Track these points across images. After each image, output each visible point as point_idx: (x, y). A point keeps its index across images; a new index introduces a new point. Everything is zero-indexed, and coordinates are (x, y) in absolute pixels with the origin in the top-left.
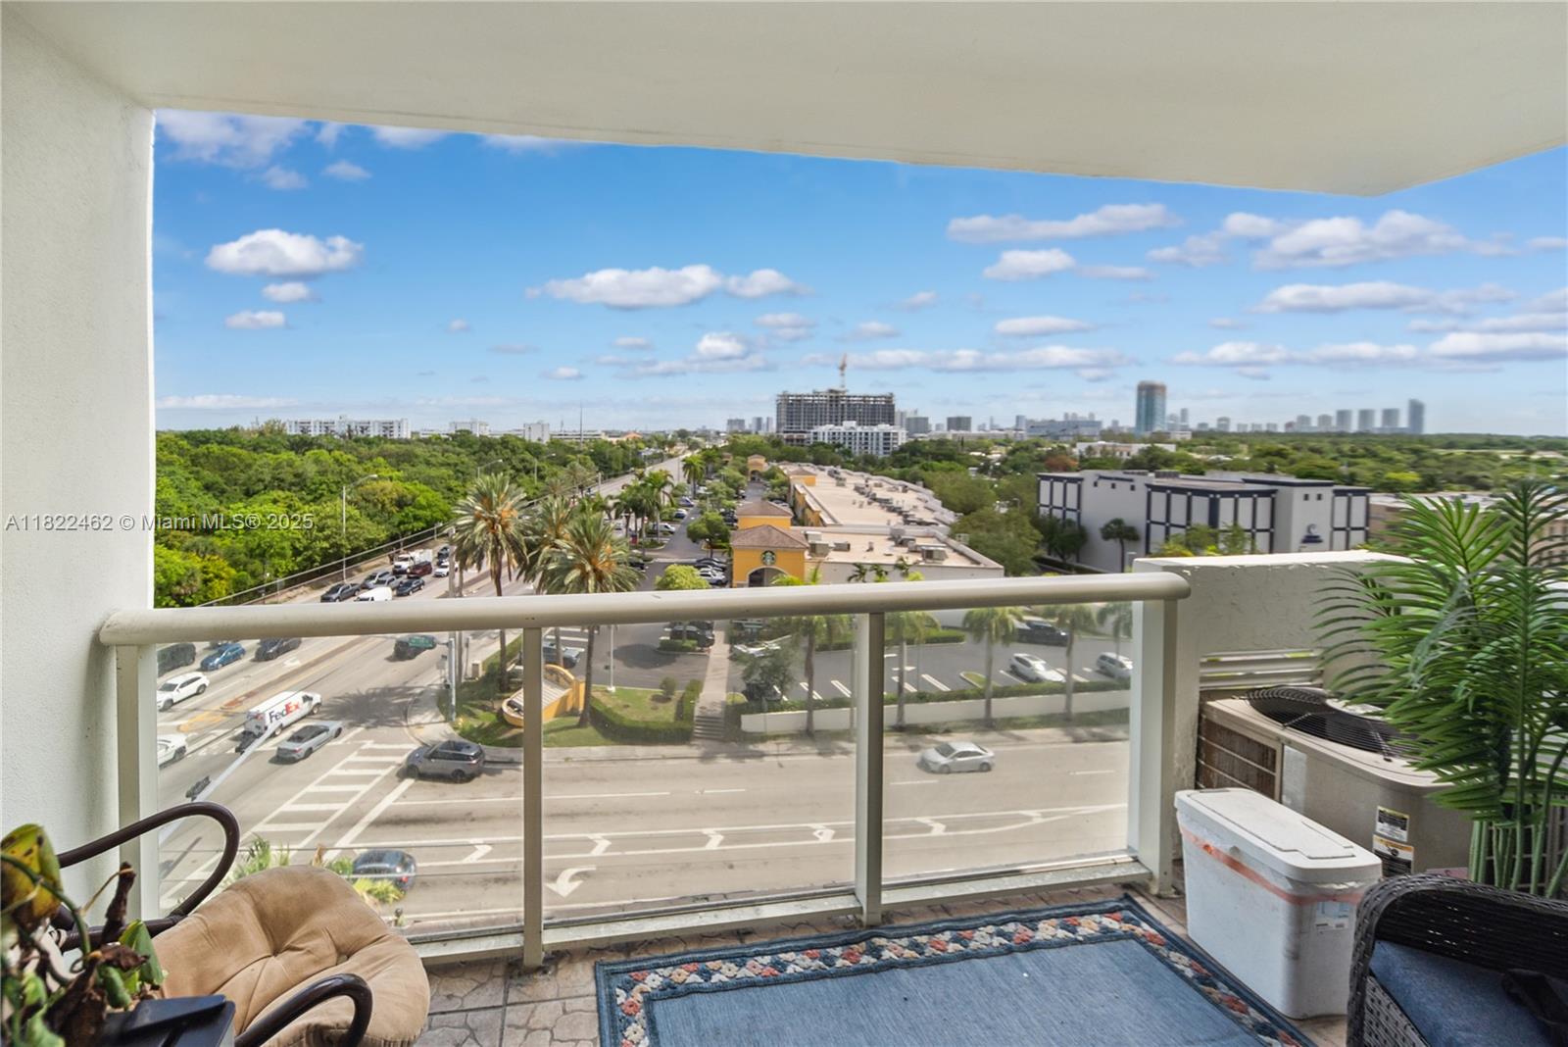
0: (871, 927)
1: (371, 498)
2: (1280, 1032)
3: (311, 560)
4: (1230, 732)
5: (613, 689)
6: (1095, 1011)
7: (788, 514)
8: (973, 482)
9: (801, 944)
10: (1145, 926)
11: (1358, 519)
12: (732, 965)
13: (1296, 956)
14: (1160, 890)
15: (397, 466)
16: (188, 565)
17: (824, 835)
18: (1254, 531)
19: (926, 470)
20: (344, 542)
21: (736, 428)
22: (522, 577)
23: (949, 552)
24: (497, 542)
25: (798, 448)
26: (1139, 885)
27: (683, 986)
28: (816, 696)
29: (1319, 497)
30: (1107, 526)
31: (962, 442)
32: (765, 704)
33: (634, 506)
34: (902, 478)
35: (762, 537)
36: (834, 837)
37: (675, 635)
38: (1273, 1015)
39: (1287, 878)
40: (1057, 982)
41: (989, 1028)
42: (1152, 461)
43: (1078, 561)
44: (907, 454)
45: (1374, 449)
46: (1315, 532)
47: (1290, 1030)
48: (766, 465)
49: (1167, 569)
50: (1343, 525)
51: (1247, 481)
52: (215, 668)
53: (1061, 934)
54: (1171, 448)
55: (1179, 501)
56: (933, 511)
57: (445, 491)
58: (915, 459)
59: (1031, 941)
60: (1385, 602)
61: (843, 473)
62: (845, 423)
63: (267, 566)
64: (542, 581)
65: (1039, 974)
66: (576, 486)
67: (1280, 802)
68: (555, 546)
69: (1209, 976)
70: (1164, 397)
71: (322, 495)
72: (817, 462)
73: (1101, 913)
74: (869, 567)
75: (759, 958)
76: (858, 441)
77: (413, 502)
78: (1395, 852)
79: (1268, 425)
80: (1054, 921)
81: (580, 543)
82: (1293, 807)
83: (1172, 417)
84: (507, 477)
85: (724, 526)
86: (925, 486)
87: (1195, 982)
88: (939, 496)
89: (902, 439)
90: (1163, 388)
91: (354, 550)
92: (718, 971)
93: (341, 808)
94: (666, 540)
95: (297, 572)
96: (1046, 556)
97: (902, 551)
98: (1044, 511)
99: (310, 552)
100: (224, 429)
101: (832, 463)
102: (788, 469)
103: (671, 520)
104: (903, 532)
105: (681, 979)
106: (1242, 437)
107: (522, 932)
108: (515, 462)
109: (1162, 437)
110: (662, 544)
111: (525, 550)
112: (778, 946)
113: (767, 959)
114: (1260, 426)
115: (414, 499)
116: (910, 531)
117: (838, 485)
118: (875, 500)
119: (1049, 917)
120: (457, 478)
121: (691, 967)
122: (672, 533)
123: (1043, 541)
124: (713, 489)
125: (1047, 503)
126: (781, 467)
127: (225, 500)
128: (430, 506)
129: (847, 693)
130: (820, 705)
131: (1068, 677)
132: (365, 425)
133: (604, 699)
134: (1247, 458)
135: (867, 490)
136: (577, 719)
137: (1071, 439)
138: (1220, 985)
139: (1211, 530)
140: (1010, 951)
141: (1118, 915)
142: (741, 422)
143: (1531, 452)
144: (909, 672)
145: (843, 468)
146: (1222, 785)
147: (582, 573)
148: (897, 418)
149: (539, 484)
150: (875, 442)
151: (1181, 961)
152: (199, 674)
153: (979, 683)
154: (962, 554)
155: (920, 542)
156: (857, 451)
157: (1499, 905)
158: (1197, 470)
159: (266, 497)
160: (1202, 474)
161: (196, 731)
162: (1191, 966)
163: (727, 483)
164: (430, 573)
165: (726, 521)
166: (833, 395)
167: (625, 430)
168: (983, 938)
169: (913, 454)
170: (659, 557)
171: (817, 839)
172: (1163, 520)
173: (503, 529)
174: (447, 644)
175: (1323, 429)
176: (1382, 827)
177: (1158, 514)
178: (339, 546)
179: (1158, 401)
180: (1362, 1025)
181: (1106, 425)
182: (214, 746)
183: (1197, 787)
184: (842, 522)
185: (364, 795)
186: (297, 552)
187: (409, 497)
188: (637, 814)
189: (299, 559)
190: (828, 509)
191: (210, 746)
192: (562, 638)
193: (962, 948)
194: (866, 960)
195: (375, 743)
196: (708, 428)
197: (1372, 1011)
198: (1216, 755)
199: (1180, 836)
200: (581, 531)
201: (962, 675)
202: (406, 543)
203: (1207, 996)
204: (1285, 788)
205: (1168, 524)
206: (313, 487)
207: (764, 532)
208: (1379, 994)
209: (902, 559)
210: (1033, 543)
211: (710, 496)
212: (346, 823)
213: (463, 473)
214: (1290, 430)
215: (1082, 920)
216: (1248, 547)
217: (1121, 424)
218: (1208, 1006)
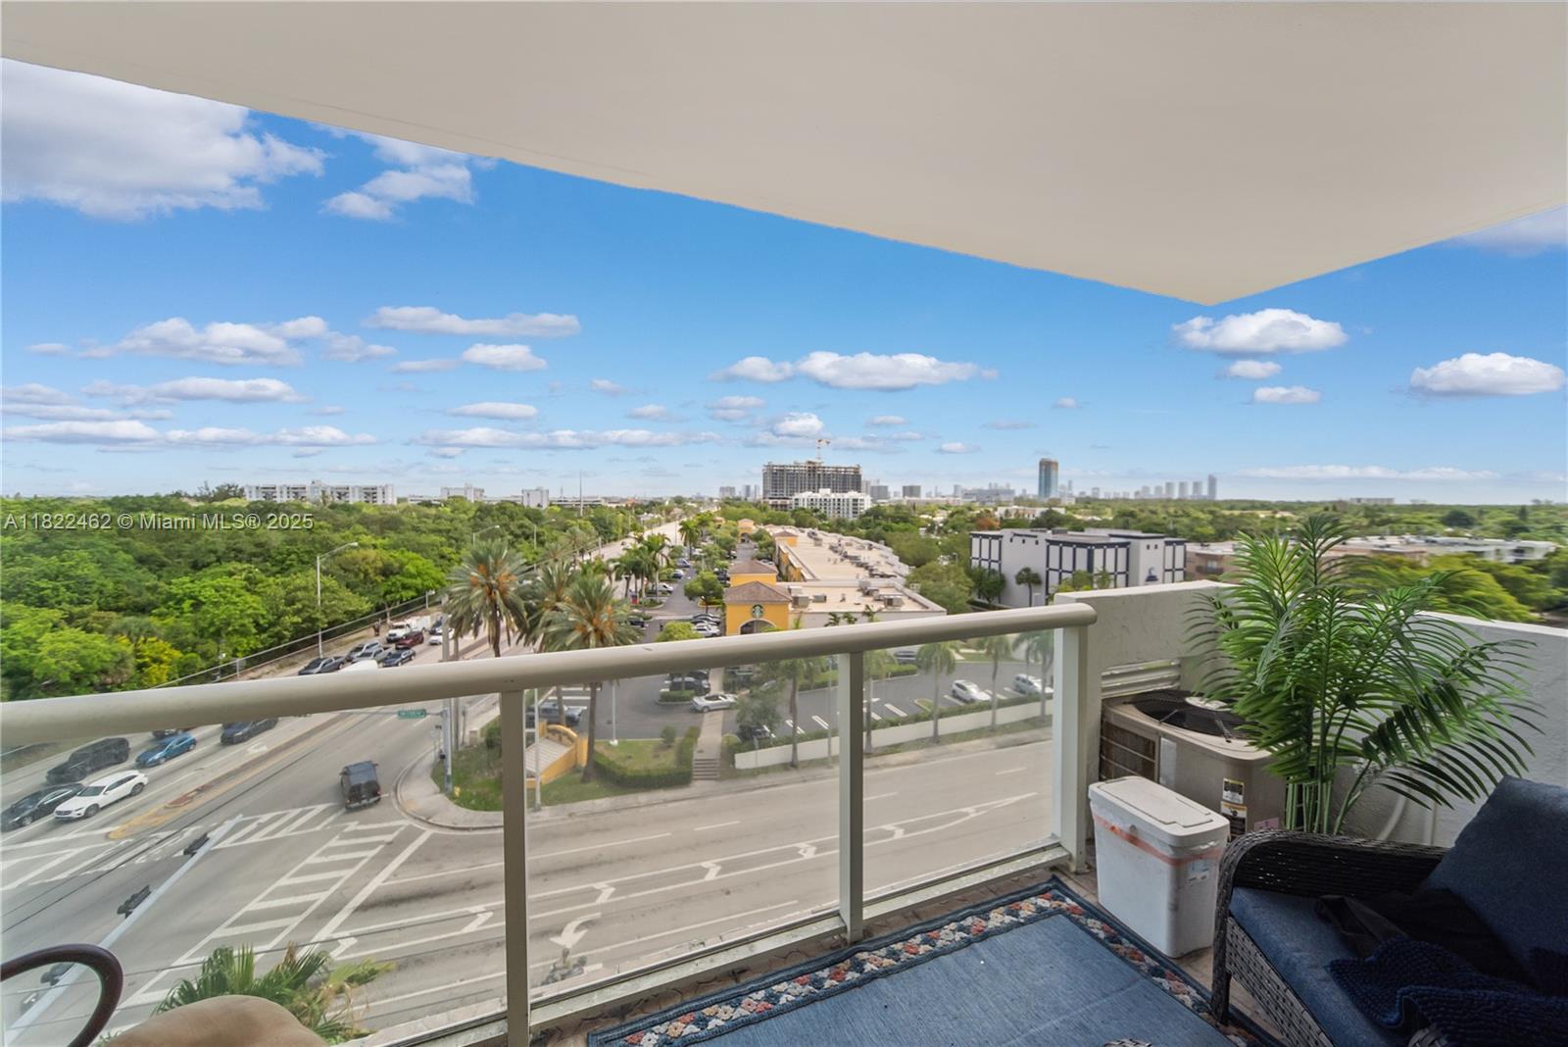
0: (855, 943)
1: (351, 567)
2: (1167, 971)
3: (280, 638)
4: (1123, 731)
5: (615, 742)
6: (1036, 983)
7: (773, 571)
8: (923, 540)
9: (793, 972)
10: (1068, 900)
11: (1179, 564)
12: (728, 1007)
13: (1175, 907)
14: (1077, 867)
15: (381, 533)
16: (115, 649)
17: (808, 852)
18: (1116, 573)
19: (887, 531)
20: (318, 615)
21: (727, 494)
22: (523, 641)
23: (905, 600)
24: (495, 607)
25: (783, 512)
26: (1062, 866)
27: (679, 1040)
28: (800, 731)
29: (1156, 547)
30: (1020, 573)
31: (914, 508)
32: (756, 742)
33: (634, 567)
34: (868, 537)
35: (751, 592)
36: (817, 852)
37: (674, 687)
38: (1161, 958)
39: (1171, 846)
40: (1007, 964)
41: (956, 1018)
42: (1049, 521)
43: (1000, 602)
44: (872, 517)
45: (1187, 511)
46: (1154, 573)
47: (1174, 968)
48: (754, 528)
49: (1079, 600)
50: (1170, 567)
51: (1112, 536)
52: (157, 763)
53: (1008, 919)
54: (1062, 511)
55: (1068, 551)
56: (892, 565)
57: (437, 558)
58: (878, 521)
59: (986, 930)
60: (1229, 619)
61: (820, 534)
62: (821, 490)
63: (223, 646)
64: (542, 643)
65: (992, 959)
66: (577, 550)
67: (1158, 783)
68: (556, 609)
69: (1117, 935)
70: (1057, 470)
71: (291, 565)
72: (798, 525)
73: (1035, 895)
74: (841, 615)
75: (754, 995)
76: (832, 506)
77: (400, 571)
78: (1235, 813)
79: (1124, 493)
80: (1002, 909)
81: (582, 605)
82: (1167, 786)
83: (1063, 487)
84: (506, 542)
85: (719, 584)
86: (886, 545)
87: (1107, 942)
88: (897, 552)
89: (867, 504)
90: (1056, 464)
91: (331, 624)
92: (715, 1016)
93: (321, 897)
94: (664, 599)
95: (261, 650)
96: (977, 599)
97: (869, 600)
98: (975, 563)
99: (279, 628)
100: (163, 495)
101: (811, 525)
102: (773, 530)
103: (669, 581)
104: (868, 584)
105: (676, 1034)
106: (1107, 503)
107: (505, 1018)
108: (512, 528)
109: (1056, 502)
110: (661, 603)
111: (525, 614)
112: (771, 979)
113: (761, 994)
114: (1118, 494)
115: (401, 567)
116: (875, 583)
117: (816, 545)
118: (846, 557)
119: (997, 906)
120: (451, 545)
121: (688, 1018)
122: (670, 592)
123: (975, 587)
124: (707, 551)
125: (978, 556)
126: (768, 530)
127: (165, 574)
128: (419, 574)
129: (825, 725)
130: (802, 739)
131: (993, 696)
132: (343, 491)
133: (606, 753)
134: (1111, 518)
135: (840, 549)
136: (579, 776)
137: (994, 504)
138: (1124, 940)
139: (1089, 575)
140: (969, 943)
141: (1048, 894)
142: (732, 490)
143: (1275, 512)
144: (874, 703)
145: (820, 529)
146: (1119, 775)
147: (583, 634)
148: (863, 487)
149: (540, 550)
150: (845, 507)
151: (1094, 925)
152: (134, 772)
153: (929, 707)
154: (915, 600)
155: (882, 592)
156: (832, 516)
157: (1310, 846)
158: (1079, 527)
159: (218, 569)
160: (1082, 531)
161: (132, 836)
162: (1102, 929)
163: (720, 545)
164: (421, 642)
165: (720, 579)
166: (811, 465)
167: (624, 497)
168: (948, 935)
169: (876, 517)
170: (659, 615)
171: (801, 856)
172: (1057, 568)
173: (502, 594)
174: (441, 714)
175: (1157, 497)
176: (1227, 795)
177: (1054, 564)
178: (312, 620)
179: (1053, 473)
180: (1224, 956)
181: (1018, 493)
182: (157, 851)
183: (1101, 780)
184: (819, 577)
185: (347, 881)
186: (261, 629)
187: (397, 565)
188: (640, 858)
189: (264, 636)
190: (808, 566)
191: (150, 852)
192: (564, 698)
193: (931, 948)
194: (852, 976)
195: (360, 824)
196: (702, 495)
197: (1231, 945)
198: (1113, 750)
199: (1093, 821)
200: (582, 593)
201: (916, 701)
202: (394, 612)
203: (1115, 952)
204: (1162, 772)
205: (1060, 571)
206: (279, 557)
207: (754, 588)
208: (1237, 930)
209: (868, 607)
210: (967, 589)
211: (705, 557)
212: (327, 912)
213: (456, 540)
214: (1138, 497)
215: (1023, 904)
216: (1112, 585)
217: (1028, 493)
218: (1116, 960)
